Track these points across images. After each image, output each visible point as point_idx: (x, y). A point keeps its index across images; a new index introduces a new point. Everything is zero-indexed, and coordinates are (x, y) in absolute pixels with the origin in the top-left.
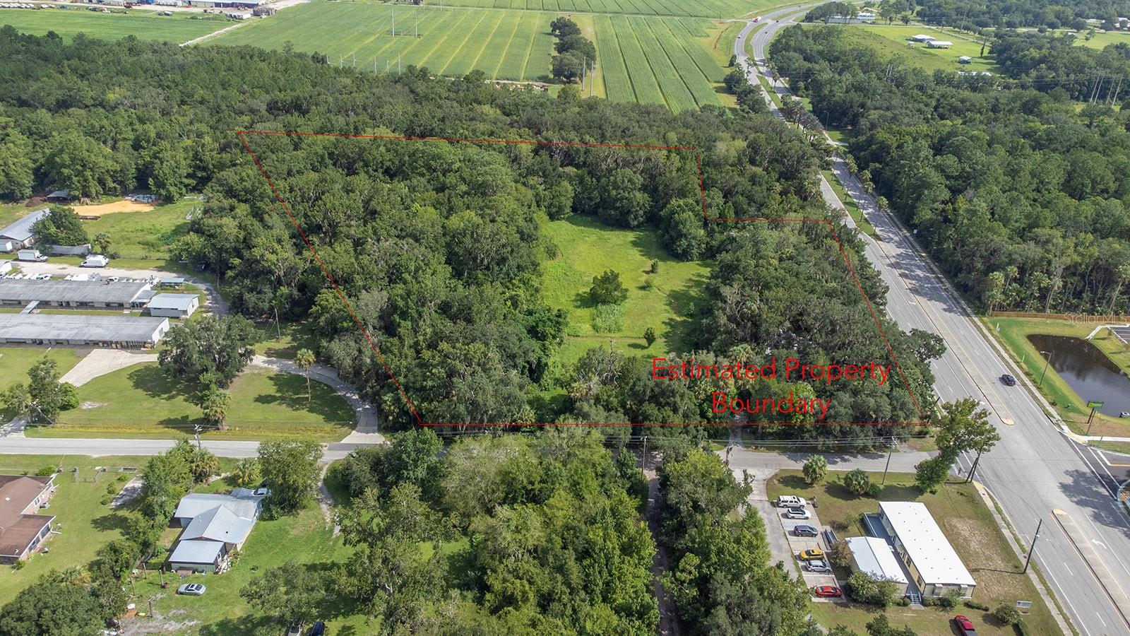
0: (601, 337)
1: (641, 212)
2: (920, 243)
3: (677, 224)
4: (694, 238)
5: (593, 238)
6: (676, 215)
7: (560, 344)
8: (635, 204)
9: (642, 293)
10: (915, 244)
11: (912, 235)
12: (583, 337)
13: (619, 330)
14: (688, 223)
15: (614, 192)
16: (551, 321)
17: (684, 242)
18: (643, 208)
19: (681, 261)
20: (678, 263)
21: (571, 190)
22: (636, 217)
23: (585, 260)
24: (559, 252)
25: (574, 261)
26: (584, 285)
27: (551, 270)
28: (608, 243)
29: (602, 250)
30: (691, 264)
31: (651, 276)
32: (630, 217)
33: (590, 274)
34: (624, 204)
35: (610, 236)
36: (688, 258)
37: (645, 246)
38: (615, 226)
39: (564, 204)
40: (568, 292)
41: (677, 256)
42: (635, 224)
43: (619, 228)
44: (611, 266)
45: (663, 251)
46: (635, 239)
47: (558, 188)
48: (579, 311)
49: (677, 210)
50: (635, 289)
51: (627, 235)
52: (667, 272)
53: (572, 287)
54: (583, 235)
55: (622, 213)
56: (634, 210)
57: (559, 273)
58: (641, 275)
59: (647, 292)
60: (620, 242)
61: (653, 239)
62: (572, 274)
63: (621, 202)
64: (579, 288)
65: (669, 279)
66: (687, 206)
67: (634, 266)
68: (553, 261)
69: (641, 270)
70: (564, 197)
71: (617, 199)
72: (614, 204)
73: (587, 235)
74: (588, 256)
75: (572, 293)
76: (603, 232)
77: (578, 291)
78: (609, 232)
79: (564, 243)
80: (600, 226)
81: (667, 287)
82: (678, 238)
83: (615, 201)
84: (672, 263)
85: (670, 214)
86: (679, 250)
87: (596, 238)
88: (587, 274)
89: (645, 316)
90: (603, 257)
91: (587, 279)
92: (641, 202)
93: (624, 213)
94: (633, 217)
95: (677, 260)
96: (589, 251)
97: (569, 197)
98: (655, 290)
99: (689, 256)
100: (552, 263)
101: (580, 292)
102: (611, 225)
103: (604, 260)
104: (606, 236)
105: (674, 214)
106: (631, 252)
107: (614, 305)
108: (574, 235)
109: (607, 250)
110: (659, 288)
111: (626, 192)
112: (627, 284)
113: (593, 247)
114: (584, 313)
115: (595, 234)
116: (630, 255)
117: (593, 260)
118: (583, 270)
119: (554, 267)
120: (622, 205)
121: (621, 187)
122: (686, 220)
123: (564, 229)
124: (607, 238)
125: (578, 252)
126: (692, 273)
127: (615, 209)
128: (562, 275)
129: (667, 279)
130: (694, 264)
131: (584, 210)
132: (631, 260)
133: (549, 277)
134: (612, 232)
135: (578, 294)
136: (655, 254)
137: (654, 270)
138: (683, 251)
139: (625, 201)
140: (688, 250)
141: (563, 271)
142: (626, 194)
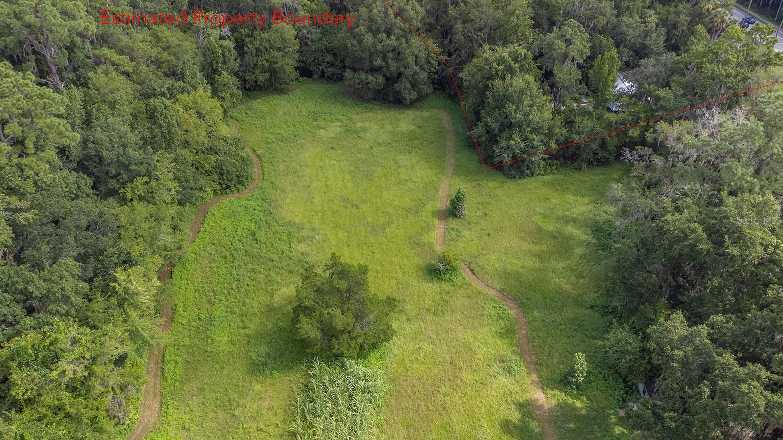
1: (424, 76)
3: (504, 99)
4: (536, 130)
5: (335, 129)
6: (497, 81)
8: (411, 60)
15: (369, 39)
17: (516, 141)
18: (426, 66)
19: (508, 178)
20: (502, 182)
21: (292, 38)
22: (414, 85)
23: (309, 186)
24: (255, 171)
25: (283, 191)
26: (290, 272)
27: (224, 223)
28: (361, 141)
29: (347, 160)
30: (530, 184)
31: (452, 229)
32: (403, 86)
33: (313, 230)
34: (390, 61)
35: (367, 125)
36: (522, 172)
37: (432, 143)
38: (375, 102)
39: (279, 65)
40: (244, 304)
41: (499, 167)
42: (414, 95)
43: (384, 107)
44: (364, 202)
45: (468, 153)
46: (413, 127)
47: (265, 35)
48: (258, 387)
49: (497, 71)
50: (415, 282)
51: (398, 120)
52: (486, 214)
53: (259, 283)
54: (315, 123)
55: (387, 79)
56: (408, 72)
57: (239, 233)
58: (428, 228)
59: (446, 286)
60: (385, 138)
61: (447, 126)
62: (270, 235)
63: (384, 58)
64: (278, 283)
65: (489, 235)
66: (516, 61)
67: (415, 197)
68: (237, 195)
69: (429, 208)
70: (279, 49)
71: (377, 51)
72: (371, 61)
73: (323, 124)
74: (317, 176)
75: (257, 302)
76: (354, 117)
77: (272, 297)
78: (365, 115)
79: (275, 144)
80: (348, 102)
81: (492, 261)
82: (500, 131)
83: (371, 54)
84: (491, 185)
85: (482, 78)
86: (507, 158)
87: (338, 128)
88: (306, 233)
89: (445, 395)
90: (348, 177)
91: (302, 247)
92: (423, 55)
93: (393, 80)
94: (408, 85)
95: (501, 178)
96: (321, 164)
97: (291, 50)
98: (464, 274)
99: (525, 168)
100: (230, 202)
101: (277, 300)
102: (369, 101)
103: (350, 184)
104: (359, 125)
105: (491, 78)
106: (403, 159)
107: (357, 368)
108: (297, 125)
109: (359, 156)
110: (473, 266)
111: (393, 37)
112: (395, 259)
113: (332, 151)
114: (266, 404)
115: (338, 120)
116: (403, 169)
117: (327, 186)
118: (297, 220)
119: (232, 216)
120: (387, 63)
121: (383, 28)
122: (522, 92)
123: (281, 113)
124: (361, 127)
125: (298, 167)
126: (538, 209)
127: (374, 70)
128: (244, 241)
129: (486, 237)
130: (536, 184)
131: (323, 74)
132: (406, 180)
133: (210, 249)
134: (370, 115)
135: (270, 309)
136: (453, 161)
137: (454, 210)
138: (514, 158)
139: (390, 55)
140: (525, 156)
141: (253, 226)
142: (393, 42)
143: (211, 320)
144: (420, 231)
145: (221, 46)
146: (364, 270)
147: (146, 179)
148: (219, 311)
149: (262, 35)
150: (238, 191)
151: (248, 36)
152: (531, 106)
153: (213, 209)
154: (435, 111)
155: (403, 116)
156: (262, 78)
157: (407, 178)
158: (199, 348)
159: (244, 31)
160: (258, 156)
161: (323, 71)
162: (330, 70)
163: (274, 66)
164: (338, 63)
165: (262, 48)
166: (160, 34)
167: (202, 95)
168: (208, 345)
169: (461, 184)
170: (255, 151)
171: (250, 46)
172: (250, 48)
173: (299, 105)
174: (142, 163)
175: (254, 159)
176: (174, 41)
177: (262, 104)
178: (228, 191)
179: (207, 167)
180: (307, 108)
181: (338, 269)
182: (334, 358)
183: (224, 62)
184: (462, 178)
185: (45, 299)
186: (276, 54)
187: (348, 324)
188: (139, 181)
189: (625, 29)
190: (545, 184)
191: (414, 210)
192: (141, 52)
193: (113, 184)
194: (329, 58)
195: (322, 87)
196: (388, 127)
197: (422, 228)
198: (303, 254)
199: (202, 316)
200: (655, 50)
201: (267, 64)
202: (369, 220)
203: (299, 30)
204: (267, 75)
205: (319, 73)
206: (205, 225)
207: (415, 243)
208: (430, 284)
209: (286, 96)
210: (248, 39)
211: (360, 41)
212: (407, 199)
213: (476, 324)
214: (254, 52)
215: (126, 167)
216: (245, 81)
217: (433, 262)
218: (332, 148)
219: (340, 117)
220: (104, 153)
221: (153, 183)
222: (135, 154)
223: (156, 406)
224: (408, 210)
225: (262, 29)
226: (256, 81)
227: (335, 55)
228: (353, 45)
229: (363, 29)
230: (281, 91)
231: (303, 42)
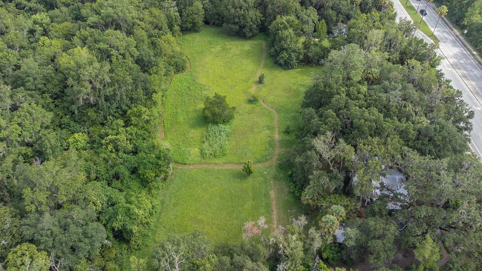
0: (206, 163)
1: (255, 26)
2: (470, 42)
3: (281, 39)
4: (294, 51)
5: (218, 48)
6: (280, 32)
7: (165, 179)
8: (249, 20)
9: (249, 107)
10: (466, 43)
11: (463, 34)
12: (190, 164)
13: (224, 155)
14: (288, 40)
15: (233, 11)
16: (152, 163)
17: (285, 55)
18: (256, 22)
19: (284, 70)
20: (281, 71)
21: (201, 9)
22: (251, 30)
23: (208, 71)
24: (188, 65)
25: (198, 73)
26: (202, 100)
27: (178, 84)
28: (228, 54)
29: (222, 61)
30: (291, 72)
31: (259, 88)
32: (246, 30)
33: (209, 87)
34: (241, 20)
35: (231, 46)
36: (289, 67)
37: (257, 55)
38: (236, 37)
39: (196, 20)
40: (187, 109)
41: (280, 65)
42: (251, 34)
43: (239, 39)
44: (228, 77)
45: (270, 59)
46: (250, 48)
47: (191, 8)
48: (193, 131)
49: (280, 27)
50: (243, 104)
51: (244, 45)
52: (272, 83)
53: (191, 103)
54: (210, 46)
55: (240, 27)
56: (248, 25)
57: (184, 87)
58: (250, 87)
59: (253, 106)
60: (238, 52)
61: (264, 47)
62: (194, 88)
63: (239, 19)
64: (197, 103)
65: (272, 90)
66: (288, 23)
67: (247, 76)
68: (182, 74)
69: (252, 80)
70: (196, 14)
71: (236, 15)
72: (234, 20)
73: (214, 46)
74: (211, 67)
75: (191, 109)
76: (226, 43)
77: (196, 107)
78: (231, 42)
79: (194, 55)
80: (224, 37)
81: (271, 98)
82: (280, 51)
83: (234, 17)
84: (276, 72)
85: (275, 30)
86: (282, 61)
87: (220, 48)
88: (206, 88)
89: (248, 134)
90: (222, 68)
91: (205, 92)
92: (254, 18)
93: (242, 27)
94: (248, 30)
95: (281, 69)
96: (213, 63)
97: (201, 14)
98: (261, 102)
99: (289, 66)
100: (180, 76)
101: (197, 108)
102: (233, 36)
103: (223, 71)
104: (228, 47)
105: (278, 30)
106: (245, 62)
107: (221, 126)
108: (203, 46)
109: (227, 60)
110: (264, 100)
111: (242, 10)
112: (237, 97)
113: (217, 58)
114: (195, 135)
115: (220, 45)
116: (244, 65)
117: (214, 71)
118: (204, 83)
119: (181, 81)
120: (240, 20)
121: (238, 6)
122: (287, 36)
123: (197, 41)
124: (229, 48)
125: (204, 64)
126: (292, 81)
127: (235, 23)
128: (186, 90)
129: (270, 91)
130: (294, 72)
131: (214, 23)
132: (244, 70)
133: (174, 92)
134: (233, 42)
135: (195, 111)
136: (264, 62)
137: (260, 81)
138: (285, 61)
139: (242, 17)
140: (289, 61)
141: (188, 85)
142: (242, 12)
143: (177, 113)
144: (247, 88)
145: (174, 15)
146: (225, 97)
147: (156, 67)
148: (179, 111)
149: (189, 8)
150: (182, 72)
151: (184, 8)
152: (291, 42)
153: (174, 79)
154: (260, 41)
155: (247, 43)
156: (189, 26)
157: (245, 69)
158: (174, 120)
159: (182, 7)
160: (188, 59)
161: (214, 22)
162: (217, 21)
163: (194, 21)
164: (220, 19)
165: (189, 14)
166: (152, 12)
167: (169, 36)
168: (176, 120)
169: (265, 72)
170: (187, 57)
171: (185, 13)
172: (184, 14)
173: (204, 38)
174: (155, 62)
175: (187, 60)
176: (157, 14)
177: (189, 37)
178: (178, 72)
179: (173, 63)
180: (207, 39)
181: (217, 96)
182: (215, 123)
183: (175, 22)
184: (266, 69)
185: (137, 100)
186: (195, 16)
187: (220, 113)
188: (154, 68)
189: (341, 6)
190: (297, 72)
191: (246, 81)
192: (146, 20)
193: (146, 68)
194: (217, 17)
195: (213, 29)
196: (240, 48)
197: (248, 87)
198: (206, 94)
199: (174, 112)
200: (353, 16)
201: (191, 20)
202: (229, 84)
203: (204, 5)
204: (191, 25)
205: (213, 23)
206: (172, 84)
207: (245, 92)
208: (248, 105)
209: (198, 33)
210: (183, 10)
211: (229, 12)
212: (244, 77)
213: (261, 116)
214: (186, 15)
215: (150, 63)
216: (182, 27)
217: (250, 98)
218: (217, 56)
219: (221, 43)
220: (144, 58)
221: (159, 68)
222: (153, 59)
223: (164, 134)
224: (244, 81)
225: (189, 5)
226: (187, 28)
227: (219, 16)
228: (227, 13)
229: (231, 7)
230: (196, 31)
231: (205, 9)
